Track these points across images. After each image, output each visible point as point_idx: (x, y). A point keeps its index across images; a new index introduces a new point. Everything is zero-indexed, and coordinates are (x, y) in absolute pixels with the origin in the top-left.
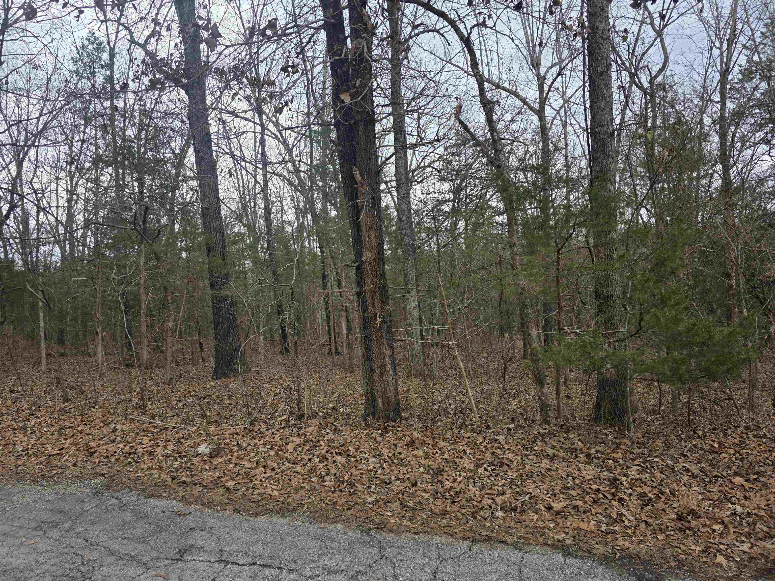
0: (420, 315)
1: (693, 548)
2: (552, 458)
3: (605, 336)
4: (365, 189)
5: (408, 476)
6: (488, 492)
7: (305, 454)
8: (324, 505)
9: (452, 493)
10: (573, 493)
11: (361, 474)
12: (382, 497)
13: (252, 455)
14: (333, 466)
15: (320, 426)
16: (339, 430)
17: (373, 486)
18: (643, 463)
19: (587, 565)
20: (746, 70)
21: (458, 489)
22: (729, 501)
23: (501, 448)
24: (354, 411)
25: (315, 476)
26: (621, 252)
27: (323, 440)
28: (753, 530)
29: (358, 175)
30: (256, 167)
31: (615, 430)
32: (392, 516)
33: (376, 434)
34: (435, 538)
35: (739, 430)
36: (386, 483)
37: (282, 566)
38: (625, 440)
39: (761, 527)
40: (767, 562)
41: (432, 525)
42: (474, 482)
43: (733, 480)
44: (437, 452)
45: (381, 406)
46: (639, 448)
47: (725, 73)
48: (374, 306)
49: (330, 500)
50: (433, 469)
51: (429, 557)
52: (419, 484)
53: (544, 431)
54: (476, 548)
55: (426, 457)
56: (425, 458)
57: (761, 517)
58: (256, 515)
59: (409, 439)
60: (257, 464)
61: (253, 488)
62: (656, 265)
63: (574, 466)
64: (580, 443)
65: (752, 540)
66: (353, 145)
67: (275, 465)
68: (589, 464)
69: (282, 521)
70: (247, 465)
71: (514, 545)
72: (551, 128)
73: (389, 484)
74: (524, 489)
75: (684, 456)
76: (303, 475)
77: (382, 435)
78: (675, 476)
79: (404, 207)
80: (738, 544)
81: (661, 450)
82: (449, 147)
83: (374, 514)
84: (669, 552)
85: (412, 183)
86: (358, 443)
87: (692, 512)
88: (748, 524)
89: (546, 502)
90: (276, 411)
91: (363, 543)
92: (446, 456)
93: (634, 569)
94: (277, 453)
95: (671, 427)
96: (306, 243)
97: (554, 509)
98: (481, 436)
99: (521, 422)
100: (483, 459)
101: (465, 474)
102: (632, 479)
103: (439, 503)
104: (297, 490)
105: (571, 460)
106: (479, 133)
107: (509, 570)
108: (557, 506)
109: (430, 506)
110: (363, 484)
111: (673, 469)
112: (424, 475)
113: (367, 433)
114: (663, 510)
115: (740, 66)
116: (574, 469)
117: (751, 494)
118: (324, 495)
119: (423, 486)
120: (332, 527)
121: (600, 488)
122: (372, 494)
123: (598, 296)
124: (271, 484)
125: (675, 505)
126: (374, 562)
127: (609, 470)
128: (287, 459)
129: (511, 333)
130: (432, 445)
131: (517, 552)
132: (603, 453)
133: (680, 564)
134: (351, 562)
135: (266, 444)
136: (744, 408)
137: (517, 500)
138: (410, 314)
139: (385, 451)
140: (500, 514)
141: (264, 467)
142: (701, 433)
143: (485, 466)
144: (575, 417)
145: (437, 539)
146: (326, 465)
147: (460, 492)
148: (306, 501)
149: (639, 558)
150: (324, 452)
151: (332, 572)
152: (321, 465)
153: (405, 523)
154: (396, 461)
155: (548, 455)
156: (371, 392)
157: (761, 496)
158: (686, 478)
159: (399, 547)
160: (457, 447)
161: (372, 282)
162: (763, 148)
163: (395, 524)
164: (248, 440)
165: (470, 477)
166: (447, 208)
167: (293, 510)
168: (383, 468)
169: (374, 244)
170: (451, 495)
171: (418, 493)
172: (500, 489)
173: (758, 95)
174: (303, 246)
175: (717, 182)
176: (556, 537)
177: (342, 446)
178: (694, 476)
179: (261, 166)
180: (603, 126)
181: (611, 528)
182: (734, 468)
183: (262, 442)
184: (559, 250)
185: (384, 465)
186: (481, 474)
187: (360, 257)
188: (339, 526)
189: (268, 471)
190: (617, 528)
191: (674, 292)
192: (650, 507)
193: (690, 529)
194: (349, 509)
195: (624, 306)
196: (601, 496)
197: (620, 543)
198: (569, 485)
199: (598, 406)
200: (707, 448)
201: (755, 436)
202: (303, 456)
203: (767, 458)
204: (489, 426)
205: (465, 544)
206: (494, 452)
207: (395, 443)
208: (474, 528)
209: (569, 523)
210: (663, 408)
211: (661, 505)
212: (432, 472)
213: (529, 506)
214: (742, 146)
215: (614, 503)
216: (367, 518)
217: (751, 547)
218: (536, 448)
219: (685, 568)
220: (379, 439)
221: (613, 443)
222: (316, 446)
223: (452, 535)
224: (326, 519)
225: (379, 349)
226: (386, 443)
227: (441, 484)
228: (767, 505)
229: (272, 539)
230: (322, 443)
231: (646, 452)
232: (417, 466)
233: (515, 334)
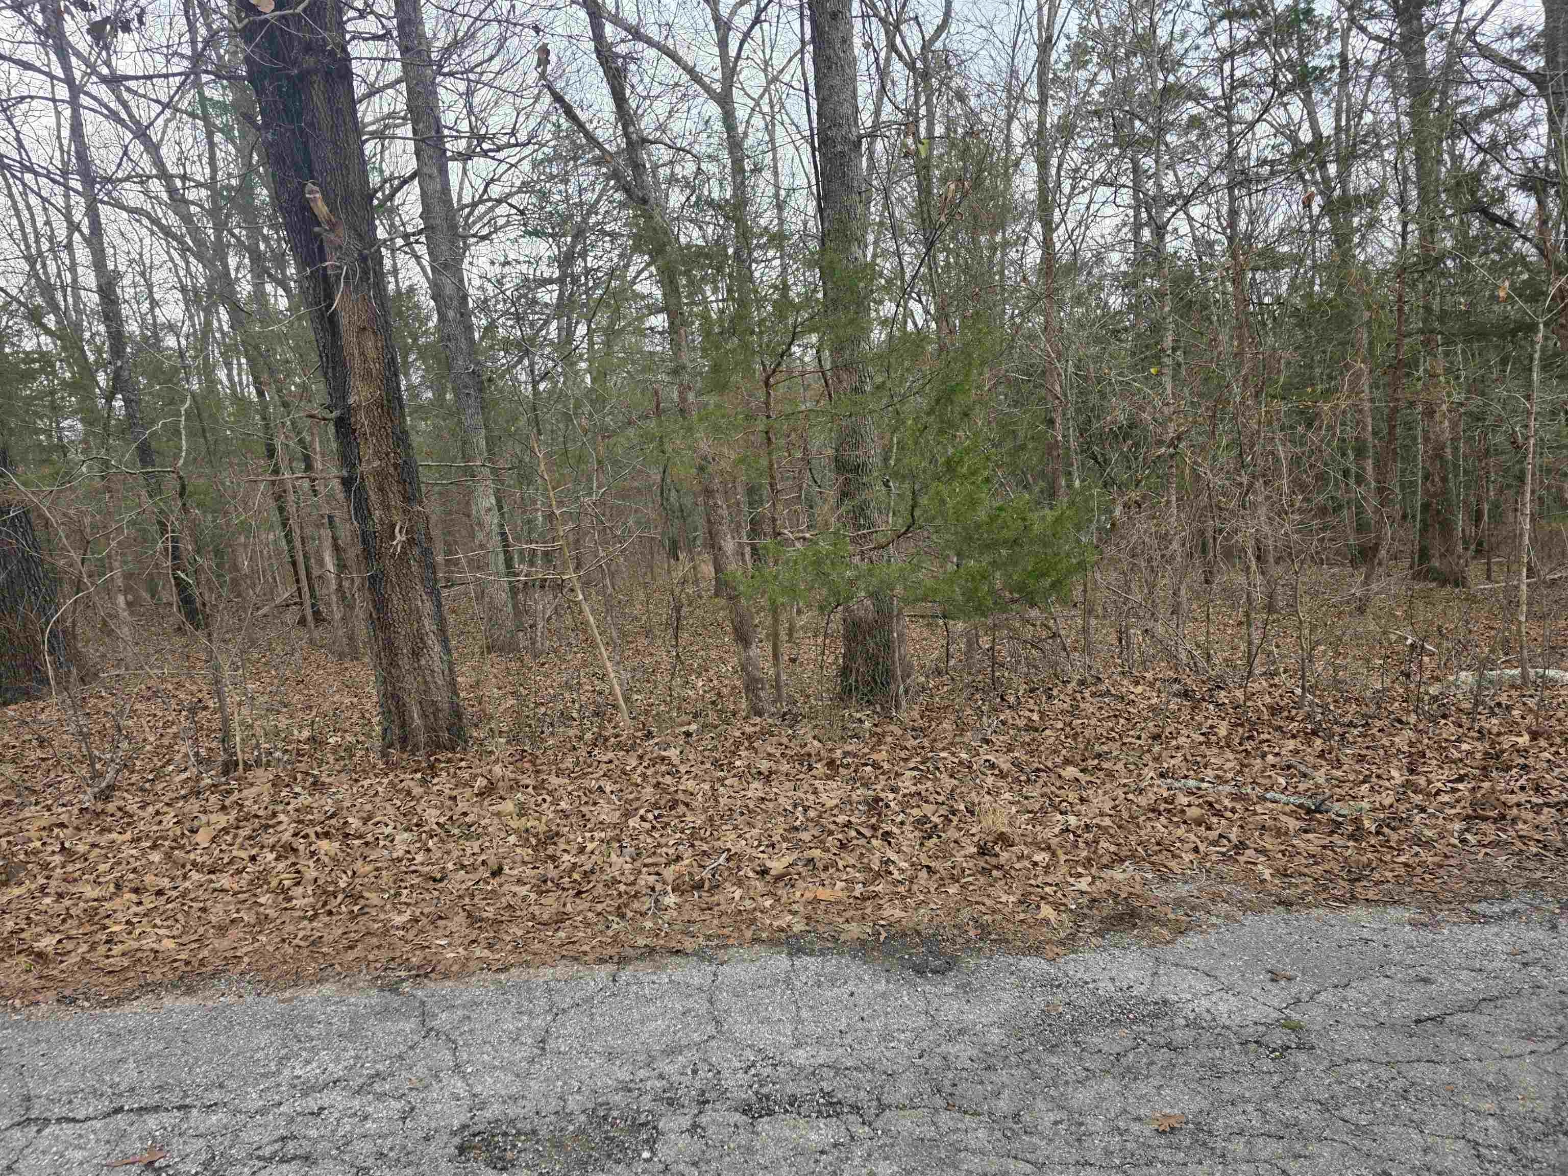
0: (501, 526)
1: (1003, 899)
2: (768, 777)
3: (854, 541)
4: (342, 236)
5: (483, 857)
6: (649, 861)
7: (242, 847)
8: (291, 951)
9: (576, 876)
10: (806, 836)
11: (377, 869)
12: (426, 911)
13: (102, 868)
14: (311, 863)
15: (276, 783)
16: (323, 784)
17: (405, 892)
18: (922, 763)
19: (832, 963)
20: (1077, 45)
21: (588, 867)
22: (1056, 808)
23: (674, 773)
24: (363, 738)
25: (267, 891)
26: (879, 379)
27: (283, 812)
28: (1095, 852)
29: (320, 203)
30: (68, 188)
31: (874, 712)
32: (450, 945)
33: (411, 781)
34: (542, 971)
35: (1069, 686)
36: (435, 880)
37: (188, 1101)
38: (892, 728)
39: (1106, 845)
40: (1116, 903)
41: (536, 946)
42: (621, 847)
43: (1063, 773)
44: (544, 800)
45: (417, 721)
46: (915, 738)
47: (1046, 46)
48: (387, 508)
49: (306, 938)
50: (536, 836)
51: (530, 1013)
52: (506, 870)
53: (752, 729)
54: (625, 975)
55: (522, 812)
56: (520, 815)
57: (1105, 830)
58: (118, 1001)
59: (485, 782)
60: (118, 887)
61: (107, 942)
62: (938, 401)
63: (806, 786)
64: (816, 743)
65: (1093, 870)
66: (301, 130)
67: (165, 883)
68: (832, 778)
69: (187, 1002)
70: (91, 892)
71: (700, 955)
72: (746, 134)
73: (441, 880)
74: (719, 843)
75: (987, 742)
76: (235, 894)
77: (424, 782)
78: (973, 779)
79: (449, 290)
80: (1072, 880)
81: (949, 735)
82: (542, 161)
83: (408, 947)
84: (965, 914)
85: (465, 238)
86: (369, 807)
87: (1003, 839)
88: (1087, 843)
89: (757, 862)
90: (169, 762)
91: (384, 1013)
92: (563, 805)
93: (910, 955)
94: (168, 856)
95: (965, 694)
96: (222, 374)
97: (773, 872)
98: (635, 755)
99: (712, 717)
100: (638, 799)
101: (603, 835)
102: (904, 796)
103: (549, 900)
104: (222, 930)
105: (801, 776)
106: (602, 134)
107: (690, 1003)
108: (777, 866)
109: (531, 910)
110: (383, 891)
111: (970, 767)
112: (518, 850)
113: (391, 782)
114: (956, 842)
115: (1068, 38)
116: (806, 792)
117: (1090, 792)
118: (289, 928)
119: (515, 872)
120: (312, 993)
121: (853, 819)
122: (404, 908)
123: (841, 465)
124: (155, 926)
125: (973, 831)
126: (411, 1048)
127: (866, 785)
128: (194, 864)
129: (690, 551)
130: (534, 788)
131: (705, 966)
132: (855, 756)
133: (984, 931)
134: (357, 1057)
135: (139, 839)
136: (1075, 649)
137: (704, 867)
138: (479, 524)
139: (432, 816)
140: (671, 900)
141: (136, 891)
142: (1012, 699)
143: (642, 812)
144: (808, 696)
145: (547, 973)
146: (294, 864)
147: (592, 872)
148: (244, 950)
149: (919, 934)
150: (286, 837)
151: (313, 1089)
152: (281, 866)
153: (478, 954)
154: (456, 831)
155: (760, 773)
156: (392, 695)
157: (1105, 793)
158: (990, 780)
159: (464, 1007)
160: (586, 783)
161: (376, 454)
162: (1104, 192)
163: (455, 960)
164: (91, 836)
165: (612, 839)
166: (548, 296)
167: (213, 976)
168: (428, 850)
169: (375, 367)
170: (575, 881)
171: (506, 888)
172: (671, 851)
173: (1096, 96)
174: (212, 382)
175: (1034, 256)
176: (775, 924)
177: (331, 817)
178: (1002, 775)
179: (78, 186)
180: (840, 125)
181: (872, 888)
182: (1064, 752)
183: (128, 836)
184: (768, 378)
185: (431, 843)
186: (634, 829)
187: (344, 398)
188: (328, 989)
189: (149, 901)
190: (879, 888)
191: (967, 451)
192: (935, 840)
193: (998, 867)
194: (351, 948)
195: (886, 485)
196: (853, 833)
197: (886, 914)
198: (798, 823)
199: (845, 672)
200: (1021, 723)
201: (1093, 695)
202: (235, 853)
203: (1112, 729)
204: (650, 732)
205: (603, 972)
206: (659, 783)
207: (454, 793)
208: (622, 936)
209: (798, 894)
210: (952, 663)
211: (952, 833)
212: (534, 841)
213: (726, 874)
214: (1073, 188)
215: (874, 842)
216: (393, 959)
217: (1092, 883)
218: (738, 763)
219: (993, 937)
220: (417, 791)
221: (872, 735)
222: (267, 826)
223: (576, 959)
224: (297, 979)
225: (406, 599)
226: (431, 797)
227: (554, 861)
228: (1114, 808)
229: (161, 1046)
230: (282, 817)
231: (927, 744)
232: (503, 835)
233: (699, 554)
